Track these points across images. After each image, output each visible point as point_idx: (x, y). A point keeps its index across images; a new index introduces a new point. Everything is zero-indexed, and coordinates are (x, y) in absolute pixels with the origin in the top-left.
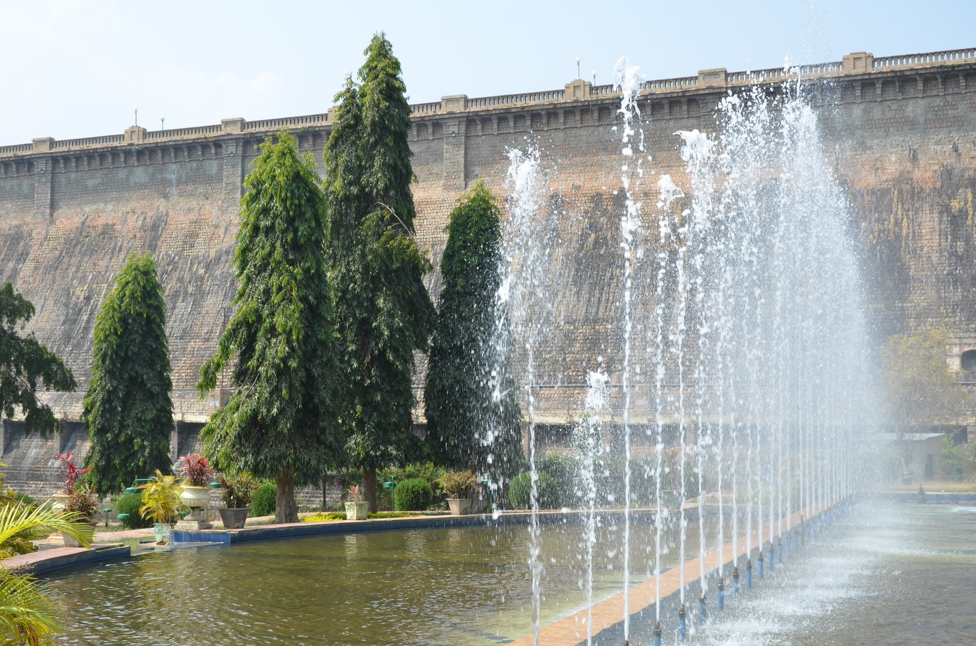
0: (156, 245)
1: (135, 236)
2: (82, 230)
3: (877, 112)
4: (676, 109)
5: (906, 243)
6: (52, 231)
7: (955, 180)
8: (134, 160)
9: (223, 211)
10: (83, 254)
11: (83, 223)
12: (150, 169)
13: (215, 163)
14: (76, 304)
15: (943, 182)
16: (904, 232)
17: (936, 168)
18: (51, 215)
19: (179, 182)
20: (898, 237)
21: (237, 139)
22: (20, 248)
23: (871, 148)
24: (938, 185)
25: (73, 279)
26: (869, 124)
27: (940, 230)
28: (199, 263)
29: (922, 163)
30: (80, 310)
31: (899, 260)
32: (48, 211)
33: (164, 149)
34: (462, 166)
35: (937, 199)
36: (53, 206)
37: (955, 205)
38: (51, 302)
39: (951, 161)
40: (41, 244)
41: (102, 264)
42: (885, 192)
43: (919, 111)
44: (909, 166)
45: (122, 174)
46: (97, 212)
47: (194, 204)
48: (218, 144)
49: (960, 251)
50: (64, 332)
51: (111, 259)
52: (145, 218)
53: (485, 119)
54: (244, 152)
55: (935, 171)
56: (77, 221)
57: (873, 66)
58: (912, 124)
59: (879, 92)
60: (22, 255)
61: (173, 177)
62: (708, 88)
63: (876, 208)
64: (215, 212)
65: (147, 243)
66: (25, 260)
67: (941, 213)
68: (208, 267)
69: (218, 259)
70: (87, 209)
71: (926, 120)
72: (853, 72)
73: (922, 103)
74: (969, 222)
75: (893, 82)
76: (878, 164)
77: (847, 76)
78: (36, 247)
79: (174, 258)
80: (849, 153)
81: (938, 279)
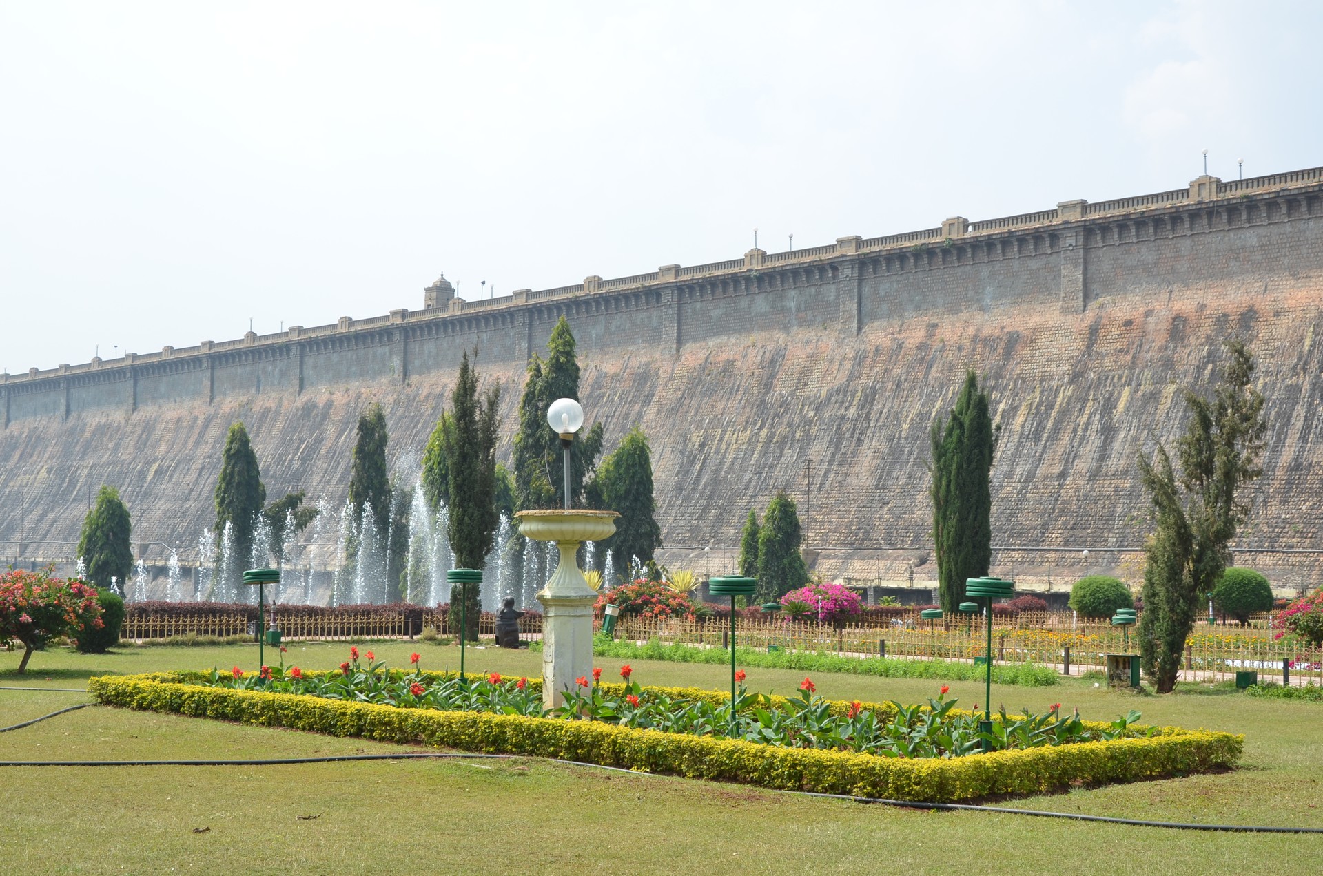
0: (772, 383)
1: (753, 373)
2: (704, 367)
6: (678, 368)
8: (754, 287)
9: (839, 343)
10: (703, 395)
11: (707, 359)
12: (771, 297)
13: (833, 288)
14: (691, 452)
18: (678, 351)
19: (798, 310)
21: (851, 261)
22: (647, 389)
25: (691, 423)
28: (810, 404)
30: (694, 458)
32: (674, 346)
33: (782, 273)
34: (1080, 284)
36: (680, 341)
38: (668, 449)
40: (666, 384)
41: (720, 405)
45: (744, 303)
46: (720, 346)
47: (812, 335)
48: (834, 266)
50: (677, 483)
51: (728, 400)
52: (764, 353)
53: (1104, 227)
54: (861, 274)
56: (702, 356)
60: (648, 396)
61: (793, 305)
64: (832, 344)
65: (764, 381)
66: (650, 402)
68: (818, 409)
69: (829, 399)
70: (712, 342)
78: (661, 388)
79: (787, 398)
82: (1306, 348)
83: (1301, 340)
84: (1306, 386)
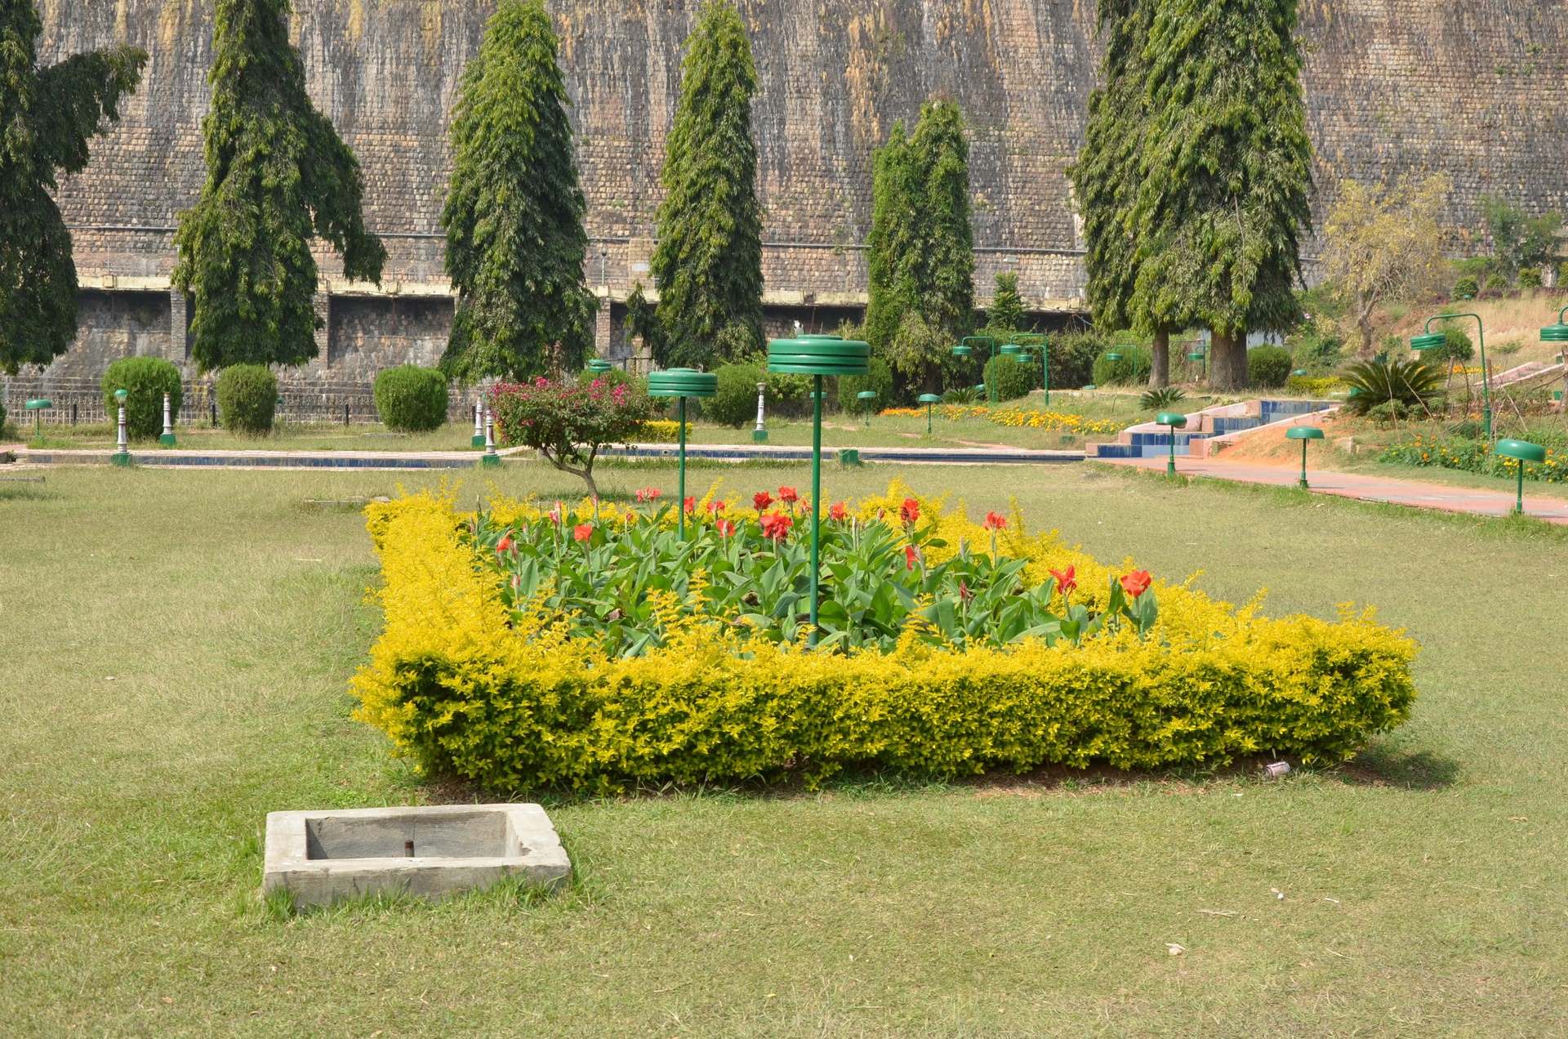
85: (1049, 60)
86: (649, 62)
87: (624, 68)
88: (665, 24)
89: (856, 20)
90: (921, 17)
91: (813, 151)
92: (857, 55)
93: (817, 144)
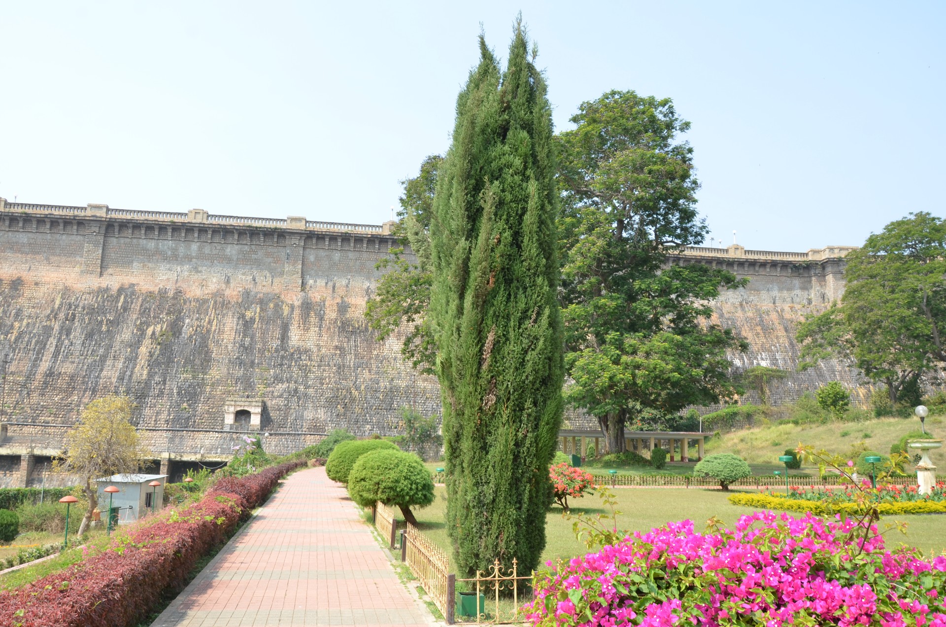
3: (207, 250)
4: (69, 228)
5: (213, 336)
7: (251, 298)
15: (243, 299)
16: (213, 328)
17: (241, 289)
20: (208, 331)
23: (201, 272)
24: (240, 300)
26: (201, 256)
27: (236, 329)
29: (232, 285)
31: (207, 346)
35: (238, 309)
37: (249, 314)
39: (250, 286)
42: (205, 301)
43: (234, 252)
44: (224, 286)
49: (247, 344)
55: (239, 292)
57: (207, 219)
58: (229, 260)
59: (209, 236)
62: (93, 216)
63: (198, 311)
67: (239, 318)
71: (237, 259)
72: (194, 221)
73: (236, 247)
74: (255, 326)
75: (219, 232)
76: (204, 283)
77: (189, 223)
80: (186, 273)
81: (230, 361)
82: (56, 306)
83: (53, 301)
84: (57, 327)
85: (237, 345)
86: (49, 343)
87: (36, 345)
88: (62, 327)
89: (152, 327)
90: (183, 326)
91: (111, 383)
92: (147, 342)
93: (114, 380)
